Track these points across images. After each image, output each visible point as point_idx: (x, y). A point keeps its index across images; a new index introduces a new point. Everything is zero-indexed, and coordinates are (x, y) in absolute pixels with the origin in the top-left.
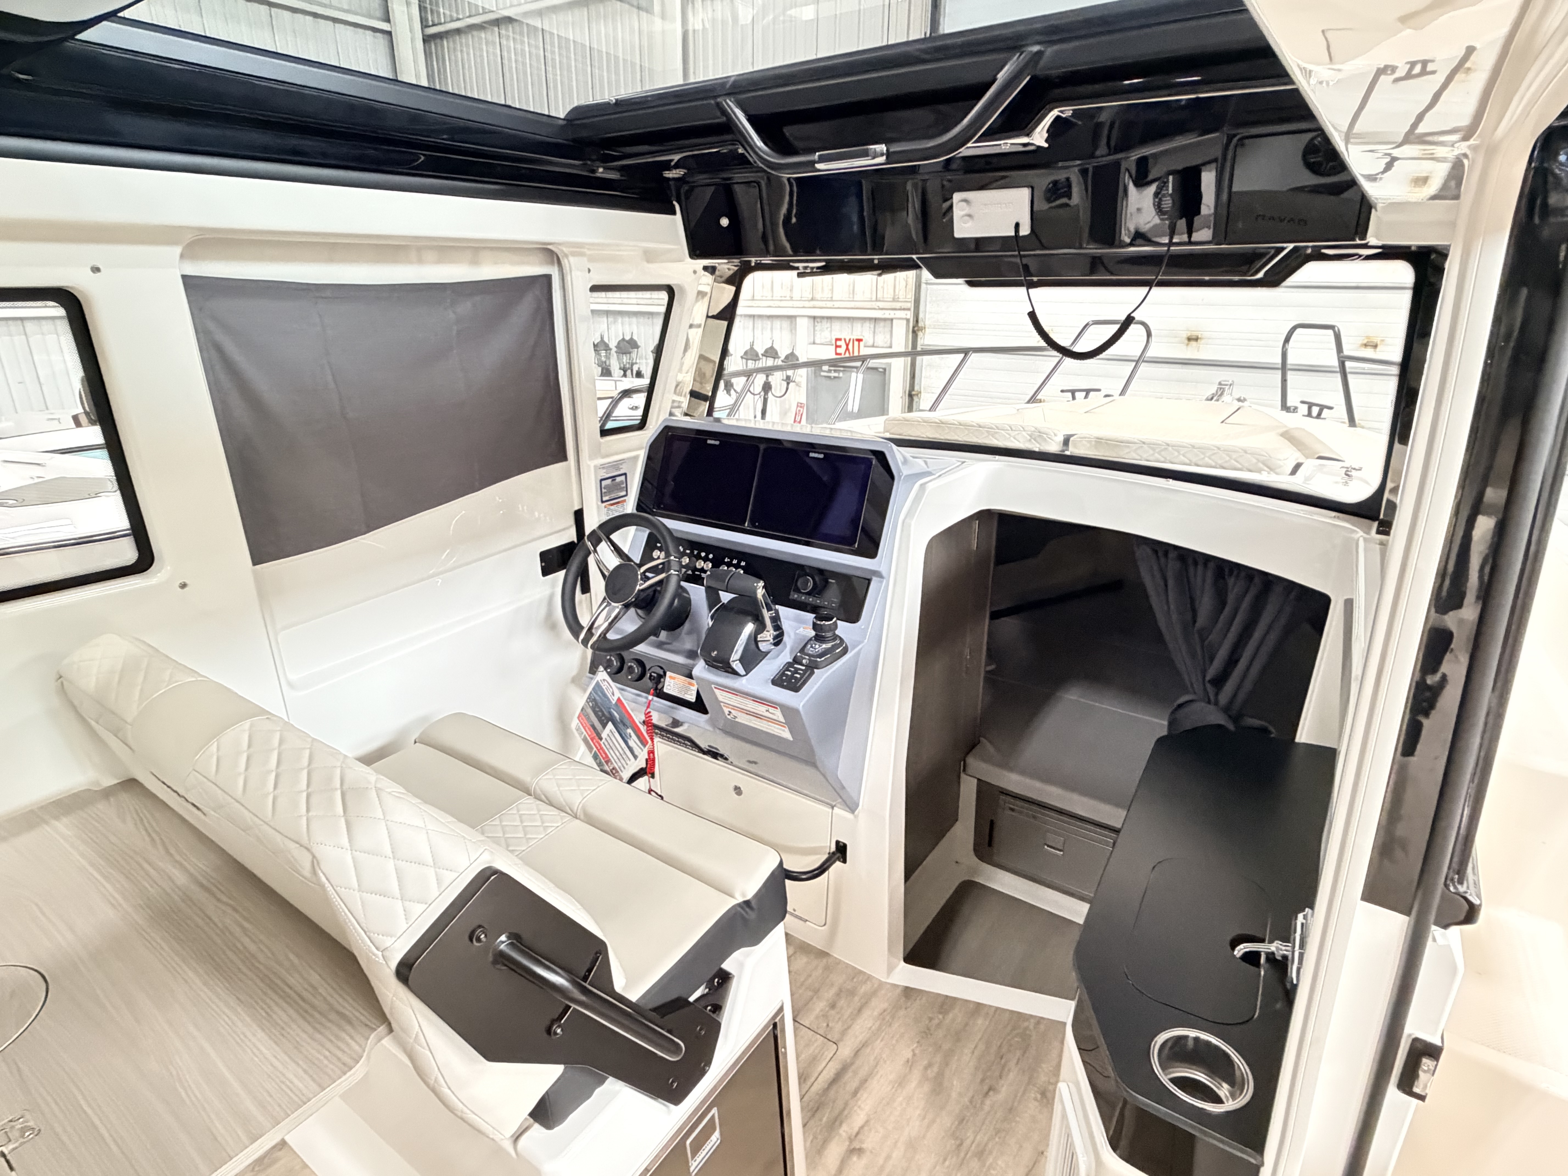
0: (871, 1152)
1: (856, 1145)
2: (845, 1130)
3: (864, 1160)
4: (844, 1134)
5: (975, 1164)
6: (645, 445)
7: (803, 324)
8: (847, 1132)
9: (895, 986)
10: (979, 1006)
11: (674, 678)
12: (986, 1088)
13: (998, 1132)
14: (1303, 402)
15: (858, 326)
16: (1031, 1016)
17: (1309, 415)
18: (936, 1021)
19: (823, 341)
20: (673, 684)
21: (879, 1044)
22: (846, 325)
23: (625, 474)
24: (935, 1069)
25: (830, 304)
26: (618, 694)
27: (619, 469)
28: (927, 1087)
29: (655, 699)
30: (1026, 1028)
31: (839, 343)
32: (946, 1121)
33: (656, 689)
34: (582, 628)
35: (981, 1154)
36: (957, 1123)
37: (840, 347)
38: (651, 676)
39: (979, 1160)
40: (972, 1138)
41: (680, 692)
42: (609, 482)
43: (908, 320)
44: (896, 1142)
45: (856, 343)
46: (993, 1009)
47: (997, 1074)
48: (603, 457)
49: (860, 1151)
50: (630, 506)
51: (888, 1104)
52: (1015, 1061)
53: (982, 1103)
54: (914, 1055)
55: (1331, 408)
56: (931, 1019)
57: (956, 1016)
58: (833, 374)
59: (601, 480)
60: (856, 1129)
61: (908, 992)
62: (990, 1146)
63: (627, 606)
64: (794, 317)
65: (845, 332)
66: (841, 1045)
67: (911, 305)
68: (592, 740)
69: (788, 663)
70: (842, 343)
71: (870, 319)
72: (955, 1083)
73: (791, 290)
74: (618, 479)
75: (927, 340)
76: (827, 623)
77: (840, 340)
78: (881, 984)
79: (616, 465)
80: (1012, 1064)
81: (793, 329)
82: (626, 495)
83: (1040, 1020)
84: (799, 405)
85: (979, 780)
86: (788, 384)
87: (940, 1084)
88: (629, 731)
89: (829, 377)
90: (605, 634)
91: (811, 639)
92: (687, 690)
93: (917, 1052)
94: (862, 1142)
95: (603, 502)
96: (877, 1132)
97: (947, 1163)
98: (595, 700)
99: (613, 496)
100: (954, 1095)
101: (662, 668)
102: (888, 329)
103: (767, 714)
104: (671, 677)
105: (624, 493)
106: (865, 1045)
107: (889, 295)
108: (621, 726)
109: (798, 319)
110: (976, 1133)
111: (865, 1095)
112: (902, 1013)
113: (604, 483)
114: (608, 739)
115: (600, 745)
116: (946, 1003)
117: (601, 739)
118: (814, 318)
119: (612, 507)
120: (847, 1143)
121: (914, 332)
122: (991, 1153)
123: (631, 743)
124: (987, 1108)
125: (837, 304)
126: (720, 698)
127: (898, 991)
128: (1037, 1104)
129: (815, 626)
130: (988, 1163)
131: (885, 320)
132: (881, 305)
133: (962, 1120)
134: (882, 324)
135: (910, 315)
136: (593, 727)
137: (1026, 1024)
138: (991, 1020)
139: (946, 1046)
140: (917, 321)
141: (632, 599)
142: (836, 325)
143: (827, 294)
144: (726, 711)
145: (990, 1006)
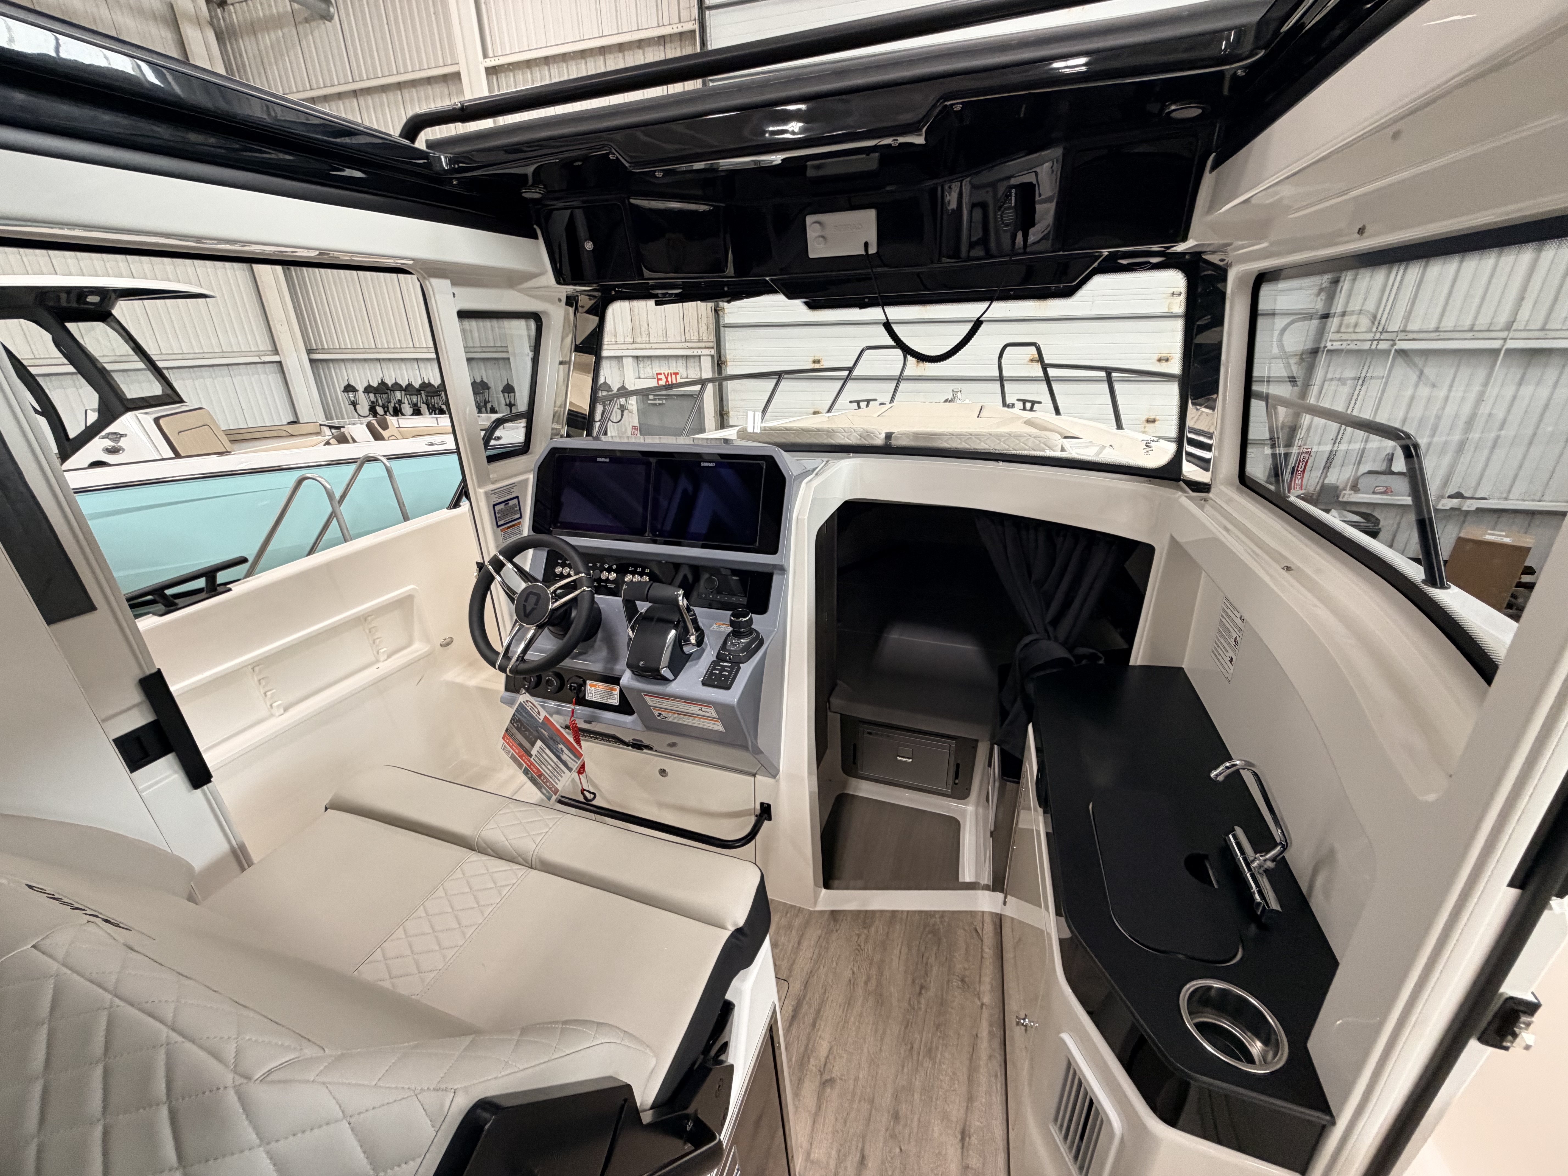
0: (841, 1079)
1: (826, 1077)
2: (813, 1064)
3: (837, 1091)
4: (814, 1069)
5: (927, 1064)
6: (533, 467)
7: (629, 363)
8: (816, 1066)
9: (822, 912)
10: (894, 913)
11: (594, 686)
12: (918, 988)
13: (938, 1027)
14: (1018, 400)
15: (673, 363)
16: (935, 912)
17: (1024, 409)
18: (863, 937)
19: (646, 376)
20: (594, 691)
21: (822, 970)
22: (664, 363)
23: (517, 497)
24: (874, 981)
25: (648, 346)
26: (543, 714)
27: (510, 493)
28: (871, 1003)
29: (577, 707)
30: (934, 925)
31: (660, 377)
32: (895, 1028)
33: (578, 697)
34: (498, 653)
35: (930, 1052)
36: (903, 1029)
37: (661, 379)
38: (571, 686)
39: (930, 1057)
40: (919, 1039)
41: (603, 698)
42: (502, 506)
43: (712, 356)
44: (860, 1064)
45: (674, 376)
46: (905, 914)
47: (923, 973)
48: (493, 483)
49: (831, 1081)
50: (526, 529)
51: (843, 1027)
52: (934, 957)
53: (919, 1003)
54: (854, 973)
55: (1040, 403)
56: (859, 936)
57: (878, 927)
58: (658, 402)
59: (494, 506)
60: (823, 1060)
61: (835, 915)
62: (935, 1040)
63: (540, 627)
64: (621, 357)
65: (664, 368)
66: (791, 980)
67: (714, 344)
68: (521, 757)
69: (713, 662)
70: (662, 377)
71: (682, 356)
72: (892, 990)
73: (615, 336)
74: (511, 503)
75: (731, 370)
76: (743, 620)
77: (660, 374)
78: (811, 913)
79: (509, 488)
80: (932, 960)
81: (621, 368)
82: (521, 517)
83: (943, 914)
84: (634, 428)
85: (842, 715)
86: (622, 412)
87: (881, 995)
88: (561, 746)
89: (655, 404)
90: (523, 657)
91: (728, 635)
92: (610, 695)
93: (855, 969)
94: (831, 1072)
95: (498, 526)
96: (841, 1057)
97: (906, 1070)
98: (519, 721)
99: (507, 519)
100: (895, 1002)
101: (580, 677)
102: (697, 364)
103: (701, 713)
104: (590, 685)
105: (518, 516)
106: (811, 974)
107: (695, 338)
108: (551, 743)
109: (624, 360)
110: (921, 1032)
111: (823, 1024)
112: (834, 936)
113: (497, 508)
114: (538, 755)
115: (530, 761)
116: (865, 918)
117: (531, 756)
118: (637, 357)
119: (509, 531)
120: (819, 1077)
121: (718, 365)
122: (937, 1048)
123: (564, 757)
124: (923, 1006)
125: (654, 346)
126: (650, 703)
127: (826, 916)
128: (960, 991)
129: (732, 624)
130: (938, 1060)
131: (694, 356)
132: (690, 345)
133: (907, 1024)
134: (692, 360)
135: (713, 352)
136: (520, 745)
137: (932, 921)
138: (906, 924)
139: (877, 958)
140: (720, 357)
141: (545, 619)
142: (656, 363)
143: (645, 339)
144: (656, 713)
145: (902, 911)
